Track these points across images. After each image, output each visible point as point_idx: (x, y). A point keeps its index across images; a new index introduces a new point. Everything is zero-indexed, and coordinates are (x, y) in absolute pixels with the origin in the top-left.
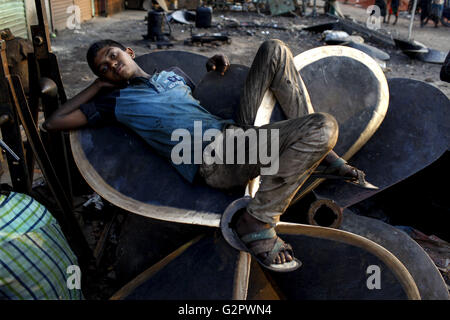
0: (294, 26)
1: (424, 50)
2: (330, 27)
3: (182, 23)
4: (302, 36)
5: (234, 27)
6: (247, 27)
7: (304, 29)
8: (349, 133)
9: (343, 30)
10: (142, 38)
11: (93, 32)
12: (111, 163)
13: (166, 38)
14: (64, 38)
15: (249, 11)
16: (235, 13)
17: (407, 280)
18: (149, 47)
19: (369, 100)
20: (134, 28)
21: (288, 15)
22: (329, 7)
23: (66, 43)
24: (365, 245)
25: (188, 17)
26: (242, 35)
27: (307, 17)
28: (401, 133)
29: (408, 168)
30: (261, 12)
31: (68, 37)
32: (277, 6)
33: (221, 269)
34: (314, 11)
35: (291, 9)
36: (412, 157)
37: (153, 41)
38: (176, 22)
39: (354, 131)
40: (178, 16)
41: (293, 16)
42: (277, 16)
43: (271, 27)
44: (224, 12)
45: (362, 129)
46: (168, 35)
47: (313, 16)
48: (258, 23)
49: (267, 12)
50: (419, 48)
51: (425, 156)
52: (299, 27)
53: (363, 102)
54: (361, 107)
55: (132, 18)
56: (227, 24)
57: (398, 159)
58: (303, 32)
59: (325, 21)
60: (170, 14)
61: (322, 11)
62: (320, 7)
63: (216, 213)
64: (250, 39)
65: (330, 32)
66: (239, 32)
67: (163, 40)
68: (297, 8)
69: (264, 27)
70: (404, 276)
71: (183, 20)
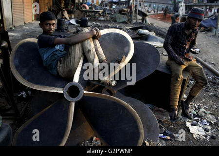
0: (126, 27)
2: (141, 28)
3: (74, 25)
6: (104, 27)
7: (130, 29)
9: (147, 29)
11: (32, 28)
12: (25, 70)
13: (65, 31)
14: (18, 30)
15: (107, 20)
16: (100, 21)
19: (126, 50)
21: (124, 23)
22: (144, 19)
23: (19, 31)
24: (119, 102)
25: (77, 22)
28: (139, 63)
30: (112, 21)
31: (20, 29)
32: (119, 18)
33: (64, 109)
34: (137, 21)
35: (126, 20)
38: (72, 24)
40: (73, 21)
41: (127, 23)
42: (119, 23)
44: (95, 21)
46: (66, 29)
47: (136, 23)
48: (110, 25)
49: (115, 21)
52: (128, 28)
56: (95, 25)
60: (69, 20)
61: (141, 21)
62: (139, 19)
65: (140, 30)
67: (64, 31)
69: (112, 27)
71: (75, 23)
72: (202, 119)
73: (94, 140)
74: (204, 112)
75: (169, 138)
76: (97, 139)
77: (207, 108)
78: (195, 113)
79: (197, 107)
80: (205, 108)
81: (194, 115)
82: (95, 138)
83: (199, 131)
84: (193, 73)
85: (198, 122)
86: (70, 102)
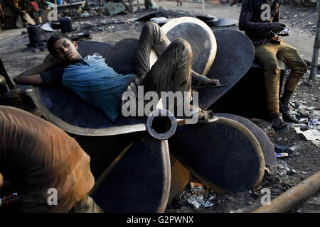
0: (129, 20)
1: (216, 20)
2: (154, 16)
3: (50, 32)
4: (136, 25)
5: (89, 27)
6: (97, 26)
7: (137, 20)
8: (200, 65)
9: (162, 16)
10: (26, 47)
13: (44, 43)
15: (95, 15)
16: (85, 18)
17: (251, 136)
18: (34, 51)
19: (206, 44)
20: (17, 41)
21: (122, 14)
22: (148, 4)
25: (54, 27)
26: (96, 32)
27: (135, 13)
28: (226, 60)
29: (235, 78)
30: (104, 15)
32: (113, 9)
34: (139, 8)
35: (123, 9)
36: (235, 72)
37: (35, 46)
38: (46, 31)
39: (202, 63)
40: (47, 27)
41: (126, 14)
42: (115, 16)
43: (113, 23)
45: (206, 61)
47: (138, 11)
48: (104, 22)
49: (107, 14)
50: (213, 19)
51: (242, 70)
52: (132, 20)
53: (203, 46)
54: (203, 49)
55: (11, 34)
56: (83, 26)
57: (229, 75)
58: (136, 23)
59: (148, 13)
61: (144, 7)
62: (142, 5)
63: (142, 123)
64: (103, 33)
65: (155, 19)
66: (93, 30)
67: (42, 45)
68: (127, 8)
69: (110, 24)
70: (249, 134)
71: (50, 29)
72: (309, 118)
73: (192, 187)
74: (306, 109)
75: (286, 154)
76: (197, 184)
77: (305, 102)
78: (296, 113)
79: (294, 105)
80: (304, 104)
81: (297, 116)
82: (192, 184)
83: (315, 135)
84: (286, 59)
85: (307, 124)
86: (160, 141)
